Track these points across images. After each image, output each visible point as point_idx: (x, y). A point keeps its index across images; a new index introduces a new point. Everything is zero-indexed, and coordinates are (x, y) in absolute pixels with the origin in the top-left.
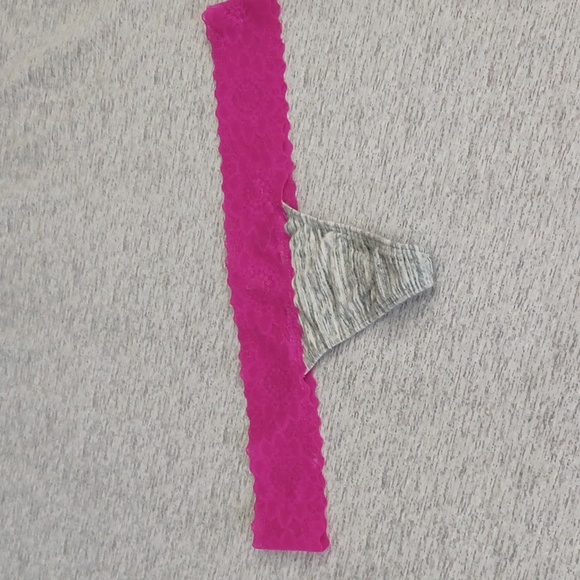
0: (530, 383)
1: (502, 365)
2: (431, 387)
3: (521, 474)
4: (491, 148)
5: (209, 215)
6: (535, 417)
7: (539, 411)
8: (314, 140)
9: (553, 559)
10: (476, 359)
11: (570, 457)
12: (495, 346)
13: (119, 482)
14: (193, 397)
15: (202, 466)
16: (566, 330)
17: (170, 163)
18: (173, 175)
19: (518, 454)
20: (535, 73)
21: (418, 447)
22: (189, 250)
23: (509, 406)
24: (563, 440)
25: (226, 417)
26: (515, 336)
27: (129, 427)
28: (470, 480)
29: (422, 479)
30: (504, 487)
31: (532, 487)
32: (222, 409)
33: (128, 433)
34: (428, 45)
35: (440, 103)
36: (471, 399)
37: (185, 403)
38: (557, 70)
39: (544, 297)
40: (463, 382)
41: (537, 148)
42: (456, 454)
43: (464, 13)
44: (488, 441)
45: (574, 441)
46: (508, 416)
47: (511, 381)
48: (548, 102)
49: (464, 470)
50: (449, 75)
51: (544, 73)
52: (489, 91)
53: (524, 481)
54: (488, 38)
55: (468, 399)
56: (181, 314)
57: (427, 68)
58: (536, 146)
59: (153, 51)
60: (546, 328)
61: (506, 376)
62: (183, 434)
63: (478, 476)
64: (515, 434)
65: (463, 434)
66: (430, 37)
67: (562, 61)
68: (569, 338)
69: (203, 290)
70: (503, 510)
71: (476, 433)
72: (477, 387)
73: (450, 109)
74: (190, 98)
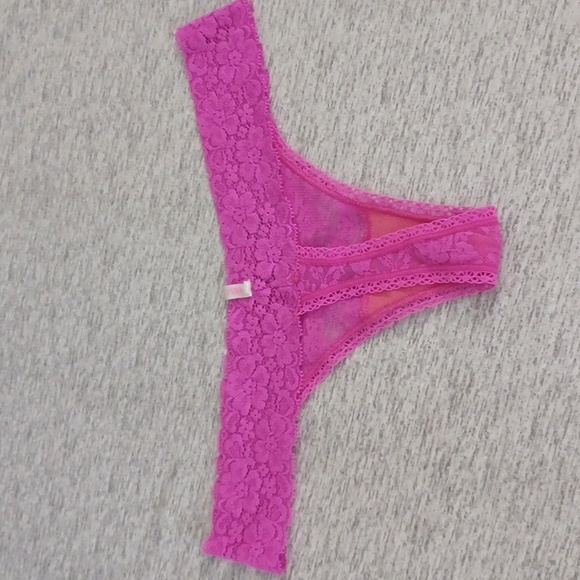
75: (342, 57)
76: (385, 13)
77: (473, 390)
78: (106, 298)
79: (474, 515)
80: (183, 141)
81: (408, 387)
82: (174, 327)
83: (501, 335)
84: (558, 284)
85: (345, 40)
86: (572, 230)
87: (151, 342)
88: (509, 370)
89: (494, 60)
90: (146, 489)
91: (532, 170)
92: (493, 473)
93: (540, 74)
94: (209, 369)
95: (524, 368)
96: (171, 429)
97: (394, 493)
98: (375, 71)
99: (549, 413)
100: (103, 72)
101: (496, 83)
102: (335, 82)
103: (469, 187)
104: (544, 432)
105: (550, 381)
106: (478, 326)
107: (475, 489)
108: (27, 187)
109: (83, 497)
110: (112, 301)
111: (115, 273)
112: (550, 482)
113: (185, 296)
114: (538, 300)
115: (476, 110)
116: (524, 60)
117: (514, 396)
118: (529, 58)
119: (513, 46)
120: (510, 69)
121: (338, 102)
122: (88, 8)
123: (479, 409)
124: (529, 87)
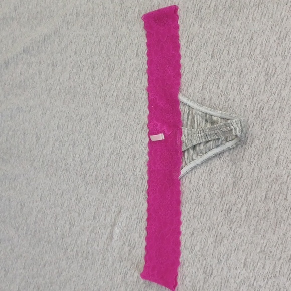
0: (222, 195)
3: (217, 236)
4: (211, 87)
6: (224, 210)
8: (139, 81)
9: (228, 276)
11: (238, 229)
12: (209, 176)
13: (49, 236)
18: (80, 96)
19: (216, 227)
20: (231, 53)
22: (84, 130)
23: (213, 205)
24: (236, 221)
25: (95, 207)
26: (217, 172)
30: (209, 242)
31: (221, 243)
32: (94, 204)
35: (191, 66)
36: (198, 201)
37: (79, 200)
38: (240, 52)
40: (195, 193)
41: (230, 87)
42: (190, 227)
43: (203, 25)
45: (240, 221)
46: (213, 209)
47: (215, 193)
49: (193, 234)
50: (195, 53)
51: (234, 53)
53: (218, 240)
56: (79, 159)
58: (230, 86)
59: (75, 40)
60: (231, 169)
62: (77, 214)
63: (199, 237)
64: (215, 218)
65: (194, 217)
69: (89, 148)
70: (208, 253)
71: (199, 217)
73: (195, 69)
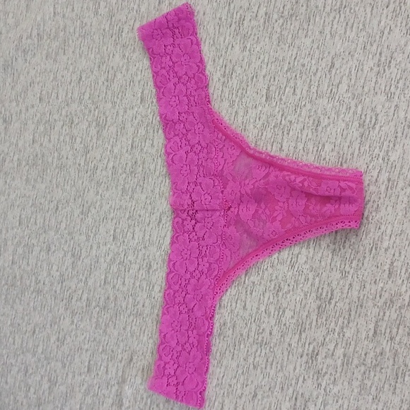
1: (281, 313)
2: (231, 329)
5: (77, 199)
7: (308, 350)
10: (263, 308)
14: (67, 336)
15: (73, 390)
16: (326, 286)
17: (50, 160)
21: (223, 376)
27: (22, 359)
28: (260, 403)
29: (226, 402)
33: (22, 364)
34: (225, 72)
39: (309, 261)
44: (272, 372)
48: (308, 113)
52: (267, 105)
54: (265, 66)
55: (258, 339)
57: (224, 89)
61: (284, 322)
66: (225, 66)
67: (317, 82)
68: (328, 292)
72: (263, 330)
74: (64, 113)
75: (239, 70)
76: (267, 39)
77: (333, 302)
78: (84, 237)
79: (335, 390)
80: (133, 129)
81: (288, 299)
82: (129, 258)
83: (351, 263)
84: (390, 227)
85: (241, 58)
86: (398, 189)
87: (114, 268)
88: (358, 288)
89: (342, 70)
90: (112, 370)
91: (370, 147)
92: (348, 360)
93: (374, 80)
94: (153, 287)
95: (368, 286)
96: (128, 328)
97: (280, 375)
98: (261, 79)
99: (386, 318)
100: (79, 82)
101: (344, 87)
102: (234, 86)
103: (327, 159)
104: (383, 331)
105: (386, 295)
106: (335, 257)
107: (336, 371)
108: (30, 162)
109: (70, 376)
110: (88, 240)
111: (89, 220)
112: (388, 367)
113: (136, 236)
114: (376, 239)
115: (330, 105)
116: (362, 70)
117: (361, 306)
118: (366, 68)
119: (355, 61)
120: (353, 77)
121: (237, 101)
122: (69, 39)
123: (337, 315)
124: (366, 89)
